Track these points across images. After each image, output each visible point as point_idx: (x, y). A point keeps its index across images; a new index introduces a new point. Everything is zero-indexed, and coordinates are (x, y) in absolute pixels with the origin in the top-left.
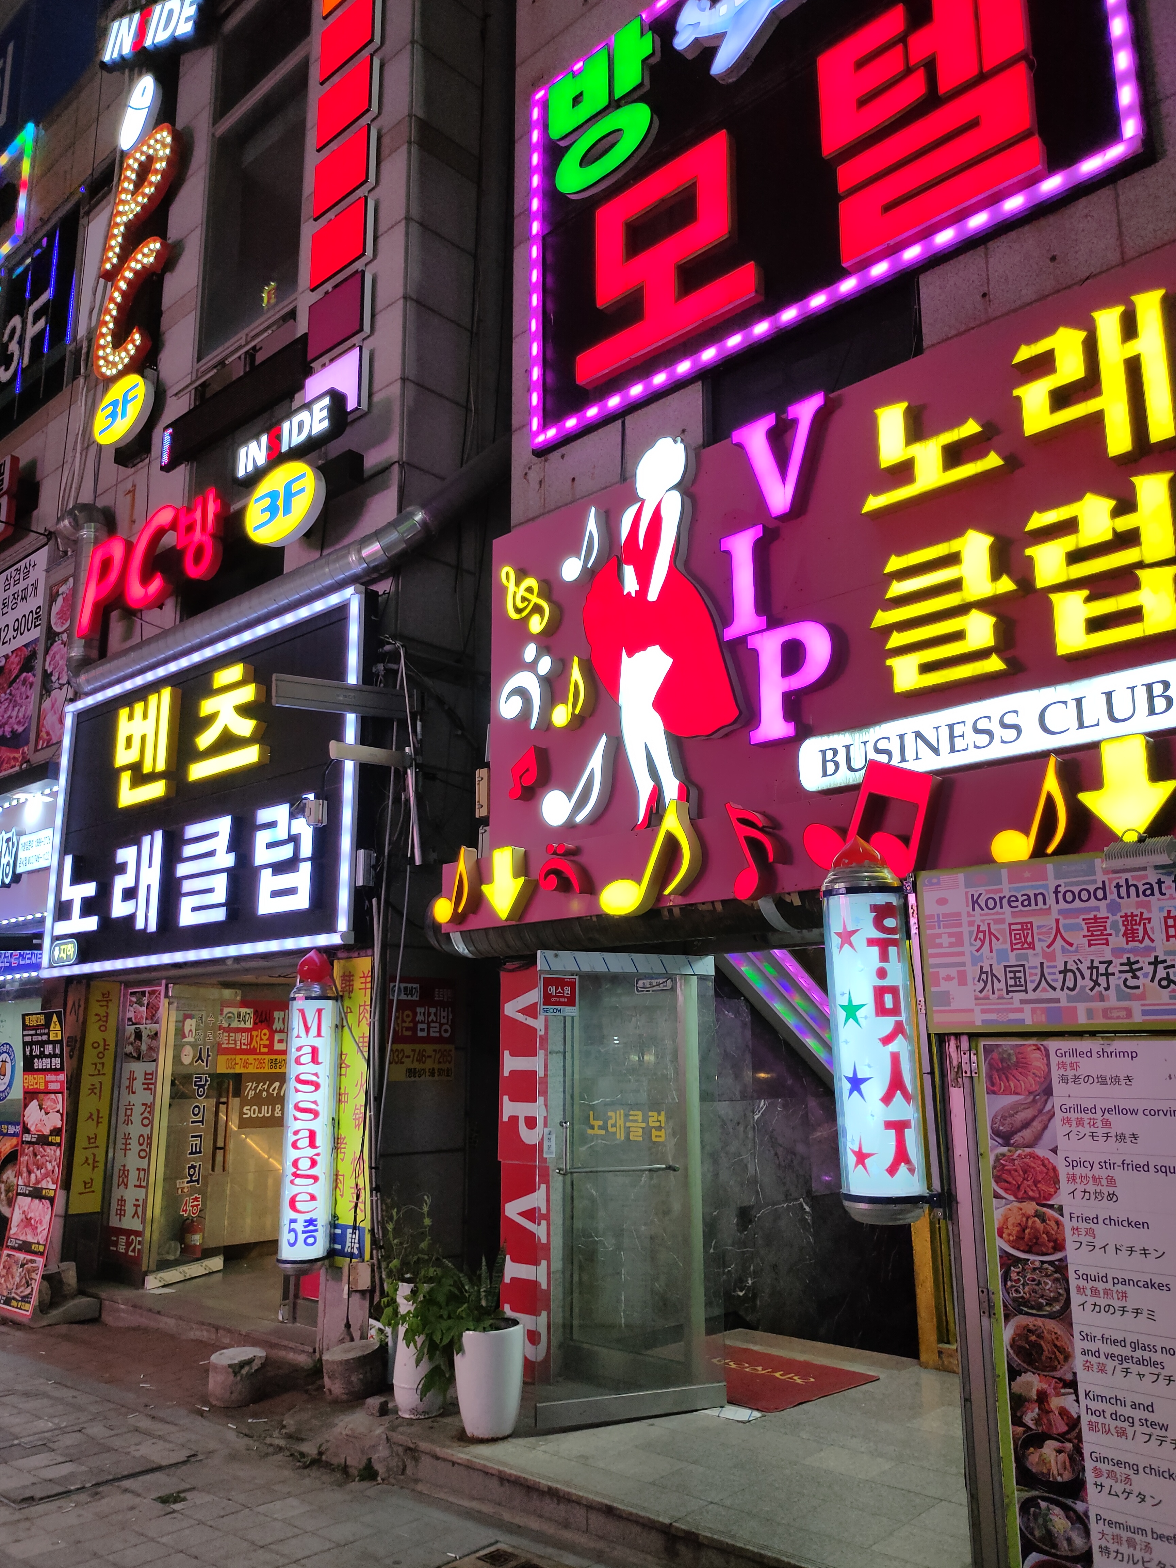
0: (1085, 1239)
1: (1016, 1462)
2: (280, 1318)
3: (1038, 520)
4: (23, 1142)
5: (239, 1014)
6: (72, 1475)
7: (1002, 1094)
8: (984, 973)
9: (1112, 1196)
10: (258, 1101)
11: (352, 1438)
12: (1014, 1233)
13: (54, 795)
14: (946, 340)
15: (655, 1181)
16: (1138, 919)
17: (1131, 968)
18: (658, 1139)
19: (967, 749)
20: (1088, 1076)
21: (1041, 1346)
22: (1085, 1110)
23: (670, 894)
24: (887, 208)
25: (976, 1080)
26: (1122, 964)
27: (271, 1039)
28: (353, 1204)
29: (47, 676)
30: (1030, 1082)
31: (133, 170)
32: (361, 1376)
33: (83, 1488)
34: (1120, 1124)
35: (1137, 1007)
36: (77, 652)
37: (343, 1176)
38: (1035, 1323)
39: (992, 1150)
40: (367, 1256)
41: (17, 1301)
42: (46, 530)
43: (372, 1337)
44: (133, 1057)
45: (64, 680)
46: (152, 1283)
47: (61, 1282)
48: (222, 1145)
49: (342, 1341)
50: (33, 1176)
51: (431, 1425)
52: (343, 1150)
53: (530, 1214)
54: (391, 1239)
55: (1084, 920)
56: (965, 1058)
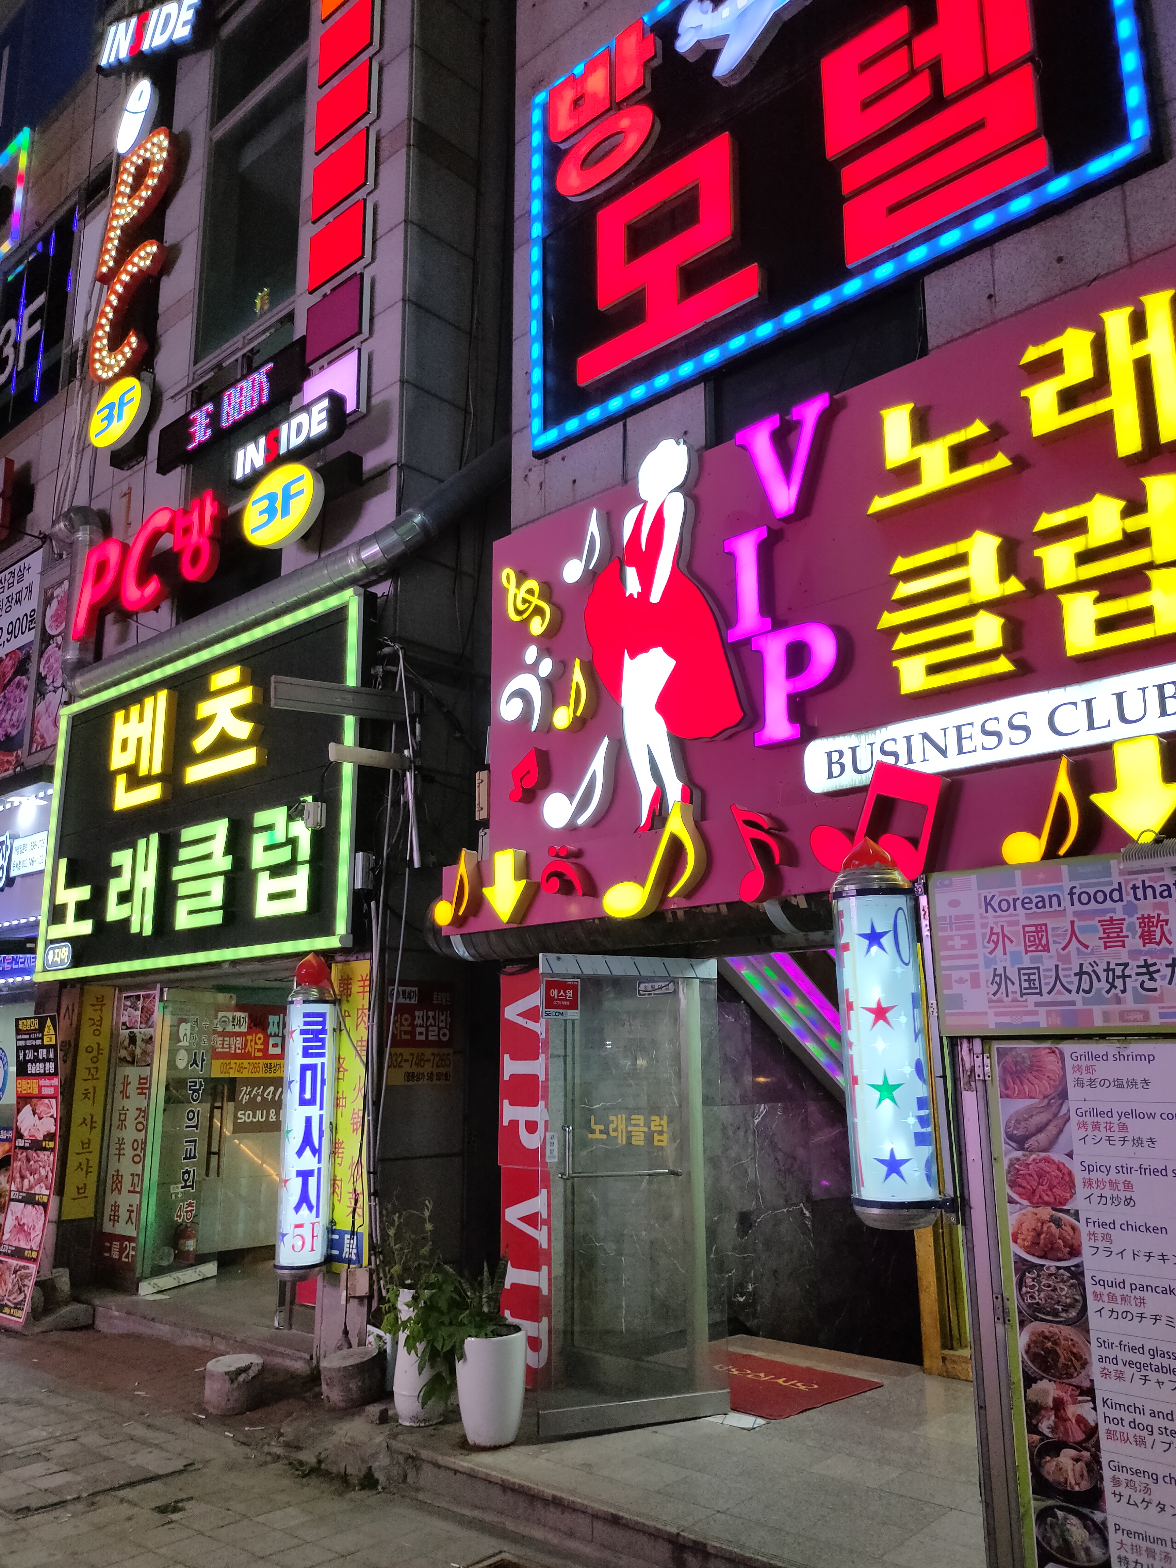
0: (1101, 1245)
1: (1032, 1471)
2: (276, 1325)
3: (1047, 521)
4: (16, 1147)
5: (234, 1018)
6: (69, 1484)
7: (1016, 1097)
8: (998, 975)
9: (1129, 1201)
10: (252, 1105)
11: (353, 1445)
12: (1029, 1238)
13: (48, 798)
14: (952, 341)
15: (655, 1186)
16: (1155, 920)
17: (1149, 970)
18: (660, 1144)
19: (975, 751)
20: (1105, 1080)
21: (1056, 1351)
22: (1102, 1114)
23: (674, 897)
24: (892, 210)
25: (989, 1084)
26: (1138, 967)
27: (266, 1043)
28: (351, 1209)
29: (41, 679)
30: (1044, 1086)
31: (129, 173)
32: (360, 1384)
33: (79, 1498)
34: (1136, 1128)
35: (1154, 1010)
36: (72, 655)
37: (341, 1181)
38: (1051, 1329)
39: (1007, 1153)
40: (365, 1262)
41: (10, 1308)
42: (40, 533)
43: (370, 1343)
44: (128, 1062)
45: (58, 683)
46: (146, 1289)
47: (54, 1288)
48: (217, 1150)
49: (340, 1348)
50: (26, 1181)
51: (432, 1432)
52: (340, 1155)
53: (532, 1220)
54: (392, 1244)
55: (1099, 921)
56: (978, 1062)
